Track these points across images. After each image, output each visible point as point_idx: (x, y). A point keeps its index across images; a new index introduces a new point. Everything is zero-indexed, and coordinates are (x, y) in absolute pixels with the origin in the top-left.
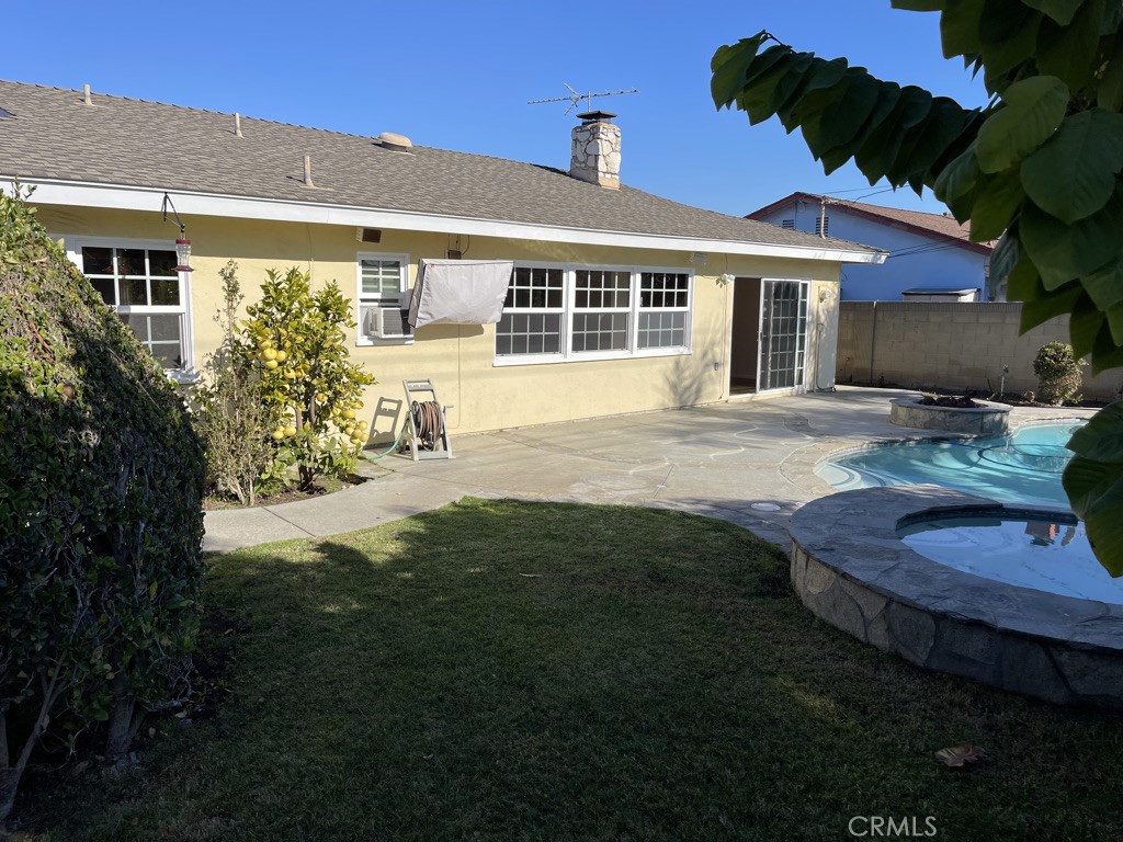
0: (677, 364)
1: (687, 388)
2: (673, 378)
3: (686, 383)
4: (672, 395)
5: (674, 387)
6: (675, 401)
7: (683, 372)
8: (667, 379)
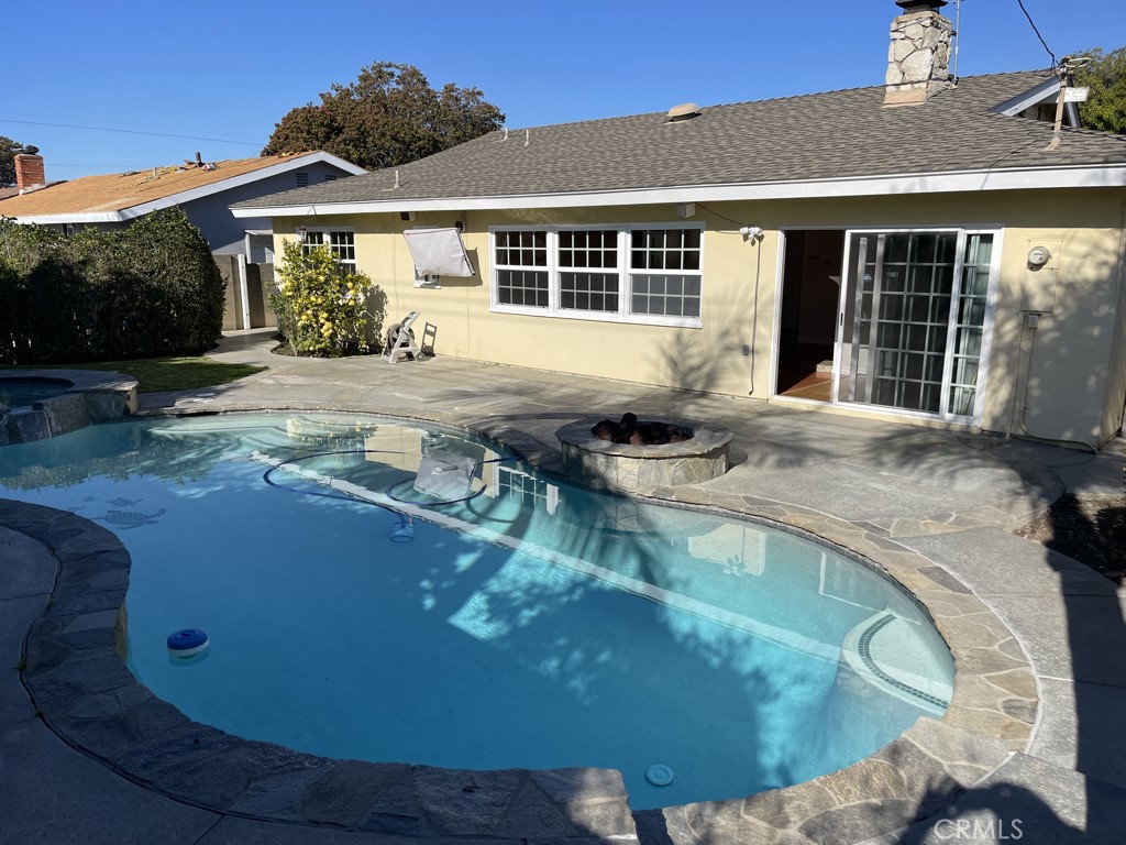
0: (679, 338)
1: (693, 369)
2: (674, 352)
3: (695, 362)
4: (670, 372)
5: (673, 363)
6: (674, 379)
7: (687, 347)
8: (664, 353)
